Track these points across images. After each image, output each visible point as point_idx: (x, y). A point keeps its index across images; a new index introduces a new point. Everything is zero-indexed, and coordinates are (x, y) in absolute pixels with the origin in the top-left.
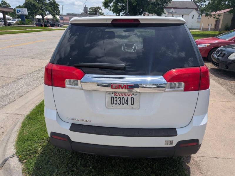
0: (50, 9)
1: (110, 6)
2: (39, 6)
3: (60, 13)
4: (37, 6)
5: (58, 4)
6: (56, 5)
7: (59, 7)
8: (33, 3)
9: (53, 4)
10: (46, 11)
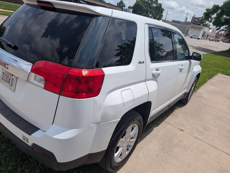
0: (154, 13)
1: (212, 17)
2: (145, 9)
3: (162, 18)
4: (143, 8)
5: (164, 9)
6: (161, 10)
7: (163, 12)
8: (141, 5)
9: (159, 8)
10: (150, 14)
